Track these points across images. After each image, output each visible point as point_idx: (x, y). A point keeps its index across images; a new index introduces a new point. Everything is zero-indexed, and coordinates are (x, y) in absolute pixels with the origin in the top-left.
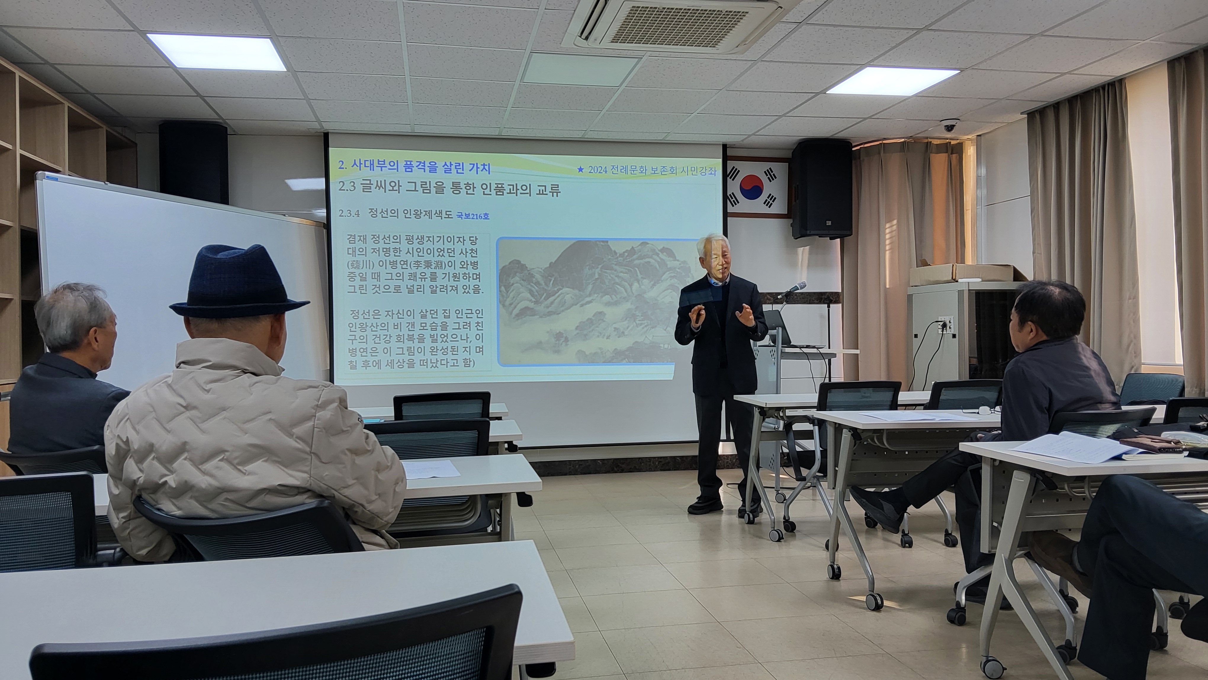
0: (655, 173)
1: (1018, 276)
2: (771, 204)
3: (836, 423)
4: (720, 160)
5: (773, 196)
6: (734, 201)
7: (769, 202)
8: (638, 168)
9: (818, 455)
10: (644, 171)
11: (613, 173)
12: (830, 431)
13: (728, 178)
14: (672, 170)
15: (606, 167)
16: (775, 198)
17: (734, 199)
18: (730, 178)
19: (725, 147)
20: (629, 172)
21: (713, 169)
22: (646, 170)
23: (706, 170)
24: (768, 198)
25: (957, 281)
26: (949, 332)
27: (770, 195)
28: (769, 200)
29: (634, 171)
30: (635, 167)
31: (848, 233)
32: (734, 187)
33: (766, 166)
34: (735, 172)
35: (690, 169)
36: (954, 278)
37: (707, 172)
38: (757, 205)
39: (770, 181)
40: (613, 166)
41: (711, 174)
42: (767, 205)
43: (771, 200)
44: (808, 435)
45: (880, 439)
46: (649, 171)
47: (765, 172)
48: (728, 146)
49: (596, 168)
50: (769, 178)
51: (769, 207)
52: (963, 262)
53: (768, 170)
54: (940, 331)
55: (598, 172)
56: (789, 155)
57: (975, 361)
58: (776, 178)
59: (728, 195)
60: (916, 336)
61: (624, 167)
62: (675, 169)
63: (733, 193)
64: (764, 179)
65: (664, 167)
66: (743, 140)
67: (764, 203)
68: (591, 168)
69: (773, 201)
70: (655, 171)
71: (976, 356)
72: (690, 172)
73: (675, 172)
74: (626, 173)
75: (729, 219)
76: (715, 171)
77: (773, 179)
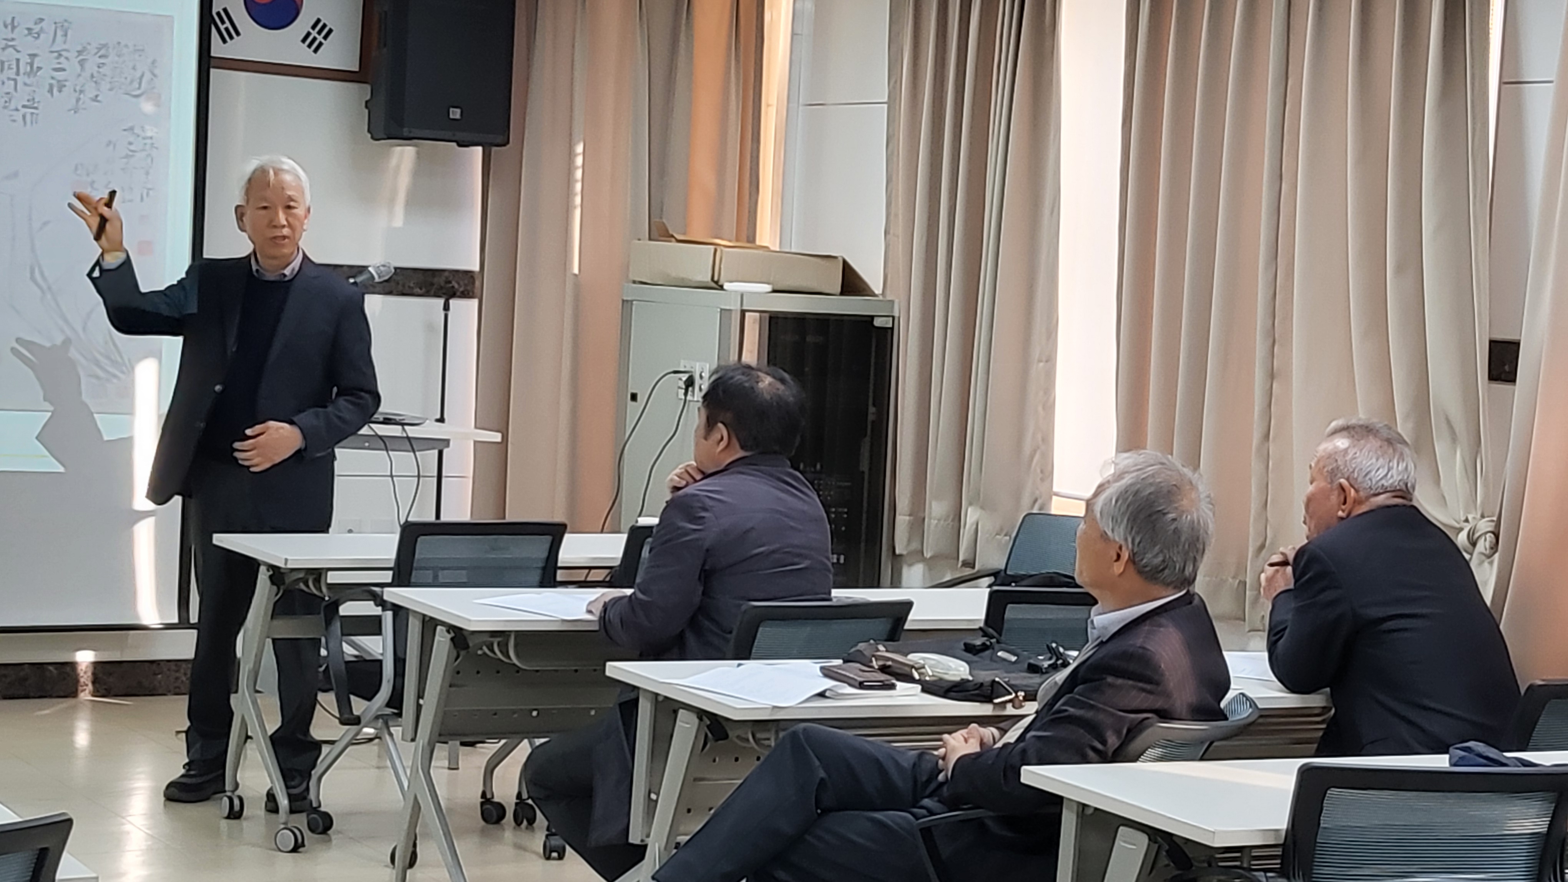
1: (851, 283)
2: (321, 44)
3: (423, 615)
5: (324, 26)
6: (227, 28)
9: (389, 669)
12: (414, 626)
16: (330, 31)
17: (228, 24)
24: (313, 27)
25: (721, 288)
27: (318, 21)
28: (314, 33)
31: (499, 140)
36: (716, 279)
38: (284, 45)
42: (310, 46)
43: (319, 33)
44: (373, 627)
51: (316, 51)
54: (681, 394)
60: (634, 393)
67: (304, 41)
69: (325, 38)
75: (214, 73)
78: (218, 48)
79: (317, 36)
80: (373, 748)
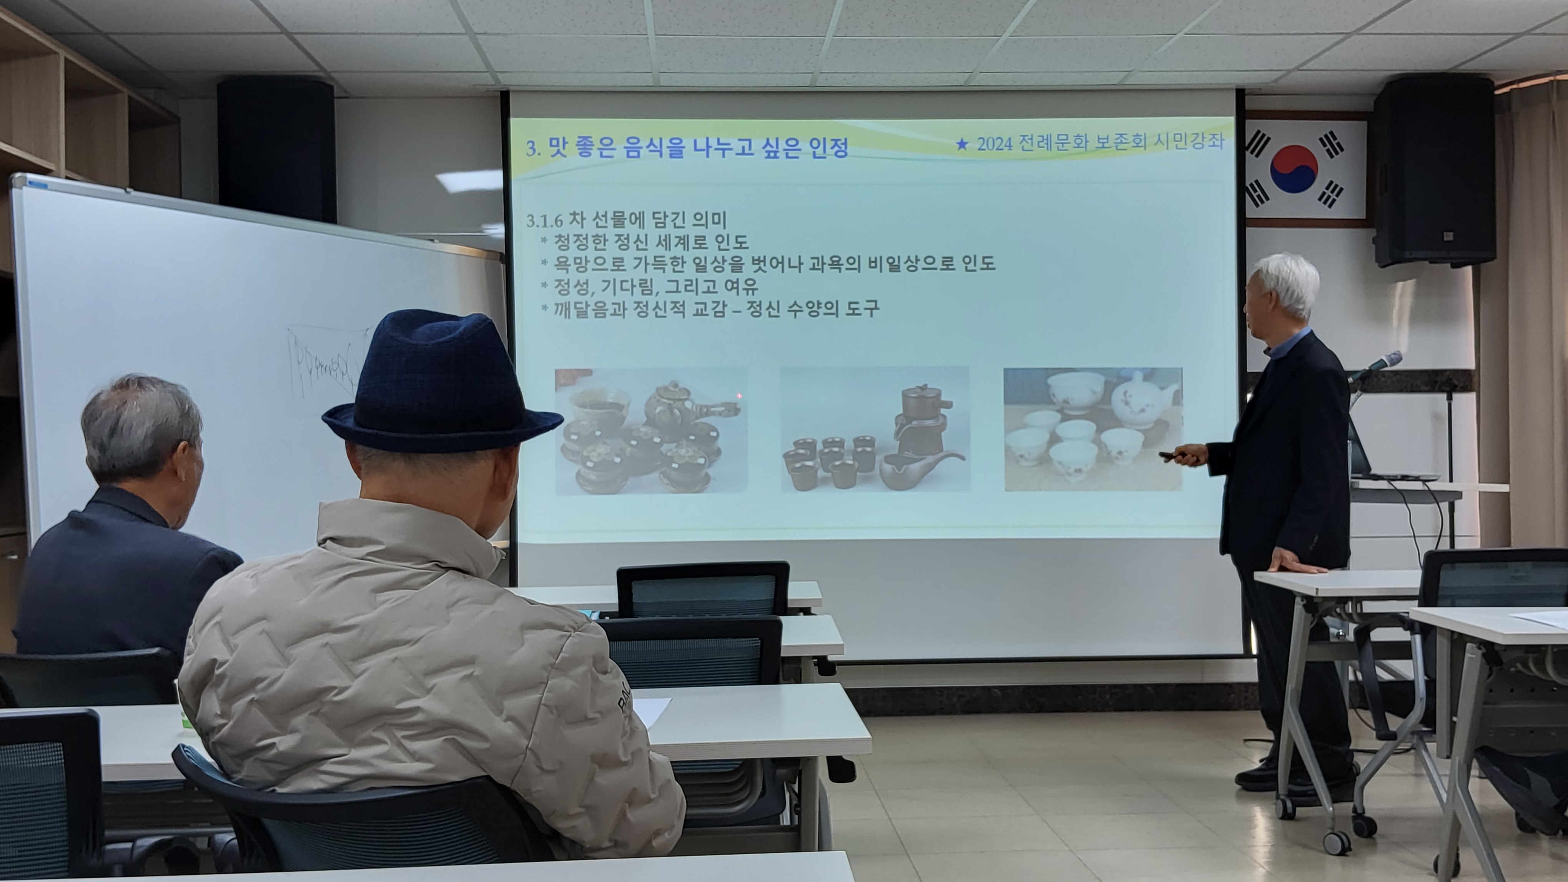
0: (1103, 147)
2: (1334, 200)
3: (1452, 631)
4: (1231, 120)
5: (1336, 186)
6: (1259, 196)
8: (1071, 139)
9: (1421, 689)
10: (1083, 145)
11: (1023, 150)
12: (1444, 645)
13: (1248, 153)
14: (1137, 141)
15: (1010, 139)
16: (1341, 189)
17: (1259, 192)
18: (1252, 152)
19: (1241, 94)
20: (1054, 146)
21: (1218, 137)
22: (1086, 142)
23: (1203, 138)
24: (1327, 188)
27: (1331, 182)
28: (1328, 193)
29: (1063, 143)
30: (1065, 137)
31: (1489, 256)
33: (1324, 127)
34: (1261, 141)
35: (1171, 136)
37: (1207, 143)
40: (1024, 136)
41: (1214, 146)
42: (1325, 203)
43: (1332, 192)
44: (1402, 651)
45: (1541, 664)
46: (1093, 144)
47: (1321, 139)
48: (1246, 92)
49: (991, 142)
51: (1330, 206)
55: (995, 148)
56: (1367, 104)
58: (1342, 150)
61: (1045, 137)
62: (1142, 138)
63: (1257, 182)
65: (1121, 135)
66: (1275, 81)
67: (1320, 199)
68: (981, 140)
69: (1337, 195)
70: (1103, 143)
72: (1172, 144)
73: (1142, 144)
74: (1049, 148)
75: (1249, 231)
76: (1222, 140)
77: (1337, 153)
78: (1252, 211)
79: (1331, 194)
80: (1409, 758)
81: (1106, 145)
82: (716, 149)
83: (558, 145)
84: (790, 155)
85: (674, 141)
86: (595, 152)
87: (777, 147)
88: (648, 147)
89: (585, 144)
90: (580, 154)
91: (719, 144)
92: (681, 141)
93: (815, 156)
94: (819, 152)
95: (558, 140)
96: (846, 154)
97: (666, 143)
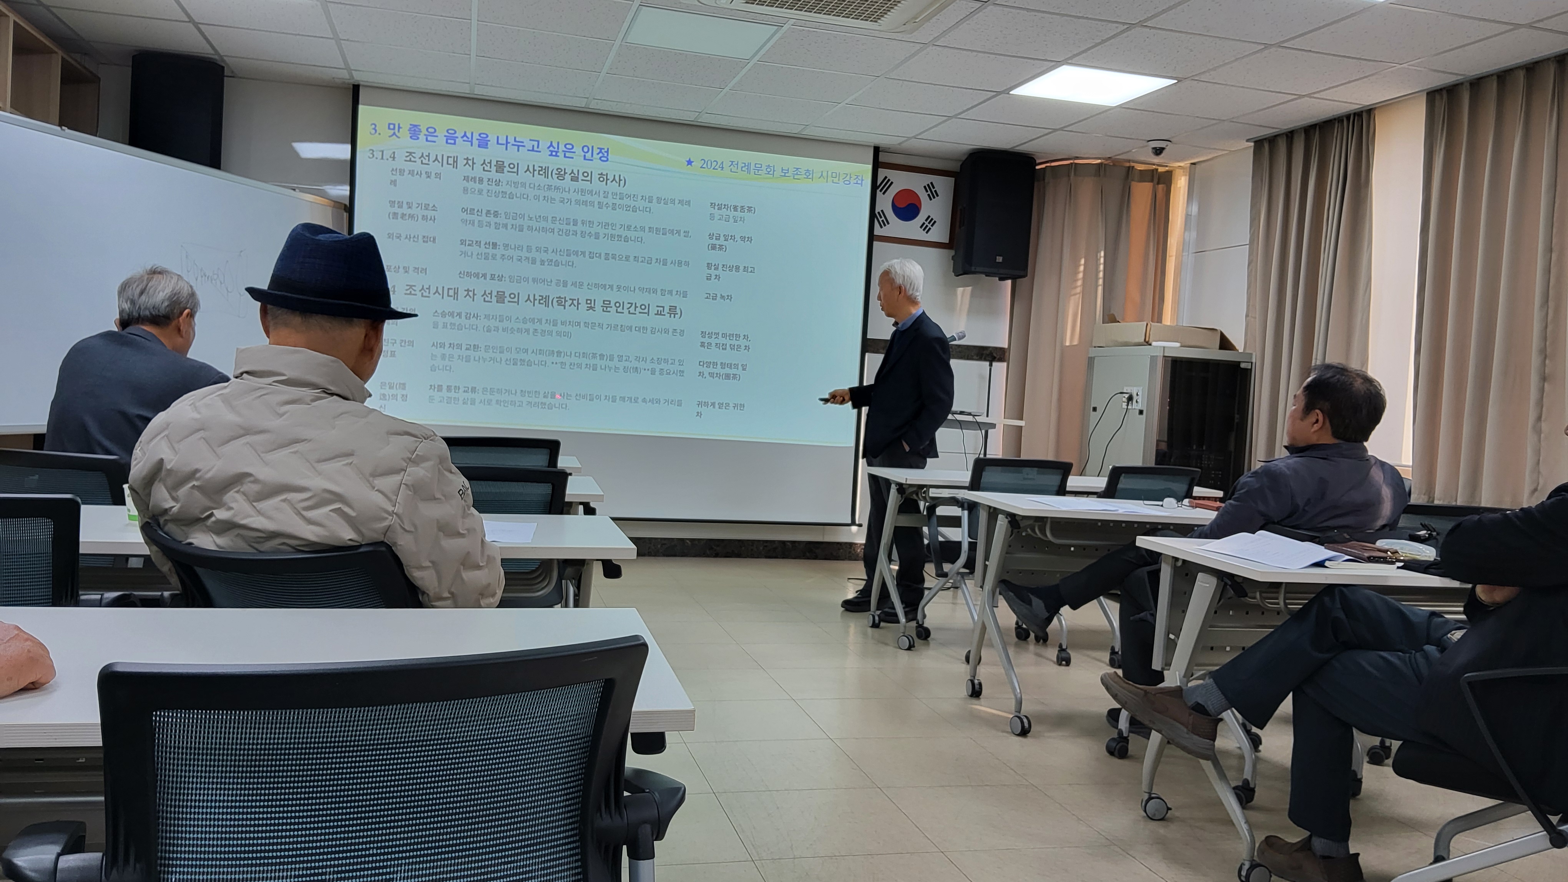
0: (785, 176)
1: (1225, 344)
2: (930, 229)
3: (990, 507)
4: (870, 167)
5: (932, 219)
6: (883, 221)
7: (927, 226)
8: (764, 168)
9: (965, 547)
11: (731, 171)
12: (983, 516)
13: (878, 191)
14: (808, 174)
15: (723, 162)
16: (935, 222)
17: (883, 218)
18: (881, 191)
19: (877, 150)
20: (752, 171)
21: (860, 177)
22: (774, 170)
23: (850, 177)
24: (926, 220)
25: (1150, 345)
26: (1136, 406)
27: (929, 217)
28: (927, 223)
29: (758, 170)
30: (760, 166)
31: (1022, 273)
32: (885, 203)
33: (928, 179)
34: (887, 183)
35: (830, 173)
36: (1147, 340)
37: (852, 181)
38: (911, 229)
39: (931, 199)
40: (732, 162)
41: (857, 183)
42: (924, 230)
43: (929, 223)
44: (955, 522)
45: (1043, 531)
46: (778, 172)
47: (925, 187)
48: (880, 149)
49: (709, 162)
50: (929, 195)
51: (927, 232)
52: (1160, 320)
53: (928, 185)
54: (1124, 405)
55: (712, 168)
56: (955, 167)
57: (1164, 446)
58: (937, 196)
59: (876, 212)
60: (1095, 409)
61: (747, 164)
62: (811, 172)
63: (882, 211)
64: (923, 196)
65: (797, 169)
66: (900, 144)
67: (921, 227)
68: (703, 161)
69: (932, 226)
70: (785, 172)
71: (1166, 439)
72: (830, 179)
73: (810, 177)
74: (749, 172)
75: (875, 243)
76: (862, 180)
77: (934, 197)
78: (878, 231)
81: (787, 175)
82: (513, 145)
83: (394, 129)
84: (567, 155)
85: (482, 135)
86: (422, 137)
87: (558, 148)
88: (462, 137)
89: (415, 130)
90: (411, 137)
91: (515, 141)
92: (487, 136)
93: (585, 159)
94: (589, 155)
95: (394, 125)
96: (607, 160)
97: (476, 136)
